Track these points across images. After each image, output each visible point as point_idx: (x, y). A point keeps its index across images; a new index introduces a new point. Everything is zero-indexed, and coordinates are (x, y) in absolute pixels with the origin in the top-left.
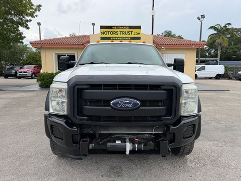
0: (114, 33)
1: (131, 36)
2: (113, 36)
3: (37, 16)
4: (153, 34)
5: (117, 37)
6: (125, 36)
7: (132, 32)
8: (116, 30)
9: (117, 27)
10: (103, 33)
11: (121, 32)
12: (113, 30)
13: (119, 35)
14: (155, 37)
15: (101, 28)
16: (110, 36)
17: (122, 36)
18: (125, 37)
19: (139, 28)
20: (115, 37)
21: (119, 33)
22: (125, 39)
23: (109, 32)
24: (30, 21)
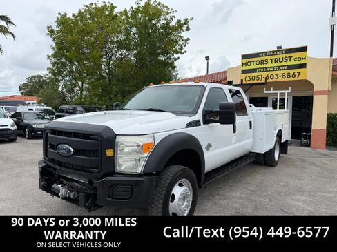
0: (262, 62)
1: (289, 63)
2: (260, 66)
3: (185, 52)
4: (331, 55)
5: (266, 68)
6: (279, 64)
7: (290, 57)
8: (264, 58)
9: (266, 54)
10: (246, 64)
11: (272, 59)
12: (260, 59)
13: (270, 65)
14: (334, 60)
15: (242, 59)
16: (255, 67)
17: (274, 65)
18: (279, 67)
19: (304, 49)
20: (263, 68)
21: (269, 61)
22: (279, 68)
23: (253, 62)
24: (179, 58)
